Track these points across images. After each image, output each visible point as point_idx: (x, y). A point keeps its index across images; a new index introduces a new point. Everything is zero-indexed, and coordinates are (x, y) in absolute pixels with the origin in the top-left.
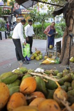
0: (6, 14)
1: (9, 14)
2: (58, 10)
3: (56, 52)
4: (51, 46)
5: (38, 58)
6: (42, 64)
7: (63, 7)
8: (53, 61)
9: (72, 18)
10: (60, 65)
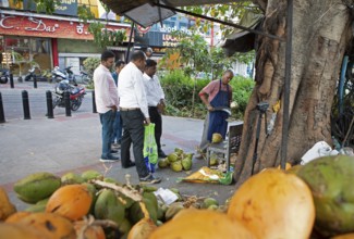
0: (114, 44)
1: (120, 45)
2: (238, 36)
3: (226, 152)
4: (215, 137)
5: (177, 166)
6: (184, 181)
7: (248, 29)
8: (215, 177)
9: (272, 60)
10: (232, 187)
